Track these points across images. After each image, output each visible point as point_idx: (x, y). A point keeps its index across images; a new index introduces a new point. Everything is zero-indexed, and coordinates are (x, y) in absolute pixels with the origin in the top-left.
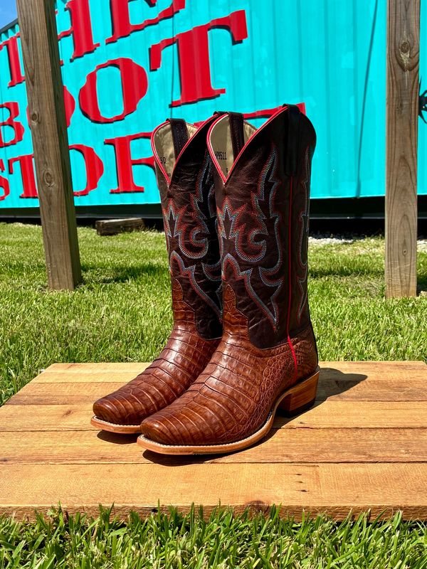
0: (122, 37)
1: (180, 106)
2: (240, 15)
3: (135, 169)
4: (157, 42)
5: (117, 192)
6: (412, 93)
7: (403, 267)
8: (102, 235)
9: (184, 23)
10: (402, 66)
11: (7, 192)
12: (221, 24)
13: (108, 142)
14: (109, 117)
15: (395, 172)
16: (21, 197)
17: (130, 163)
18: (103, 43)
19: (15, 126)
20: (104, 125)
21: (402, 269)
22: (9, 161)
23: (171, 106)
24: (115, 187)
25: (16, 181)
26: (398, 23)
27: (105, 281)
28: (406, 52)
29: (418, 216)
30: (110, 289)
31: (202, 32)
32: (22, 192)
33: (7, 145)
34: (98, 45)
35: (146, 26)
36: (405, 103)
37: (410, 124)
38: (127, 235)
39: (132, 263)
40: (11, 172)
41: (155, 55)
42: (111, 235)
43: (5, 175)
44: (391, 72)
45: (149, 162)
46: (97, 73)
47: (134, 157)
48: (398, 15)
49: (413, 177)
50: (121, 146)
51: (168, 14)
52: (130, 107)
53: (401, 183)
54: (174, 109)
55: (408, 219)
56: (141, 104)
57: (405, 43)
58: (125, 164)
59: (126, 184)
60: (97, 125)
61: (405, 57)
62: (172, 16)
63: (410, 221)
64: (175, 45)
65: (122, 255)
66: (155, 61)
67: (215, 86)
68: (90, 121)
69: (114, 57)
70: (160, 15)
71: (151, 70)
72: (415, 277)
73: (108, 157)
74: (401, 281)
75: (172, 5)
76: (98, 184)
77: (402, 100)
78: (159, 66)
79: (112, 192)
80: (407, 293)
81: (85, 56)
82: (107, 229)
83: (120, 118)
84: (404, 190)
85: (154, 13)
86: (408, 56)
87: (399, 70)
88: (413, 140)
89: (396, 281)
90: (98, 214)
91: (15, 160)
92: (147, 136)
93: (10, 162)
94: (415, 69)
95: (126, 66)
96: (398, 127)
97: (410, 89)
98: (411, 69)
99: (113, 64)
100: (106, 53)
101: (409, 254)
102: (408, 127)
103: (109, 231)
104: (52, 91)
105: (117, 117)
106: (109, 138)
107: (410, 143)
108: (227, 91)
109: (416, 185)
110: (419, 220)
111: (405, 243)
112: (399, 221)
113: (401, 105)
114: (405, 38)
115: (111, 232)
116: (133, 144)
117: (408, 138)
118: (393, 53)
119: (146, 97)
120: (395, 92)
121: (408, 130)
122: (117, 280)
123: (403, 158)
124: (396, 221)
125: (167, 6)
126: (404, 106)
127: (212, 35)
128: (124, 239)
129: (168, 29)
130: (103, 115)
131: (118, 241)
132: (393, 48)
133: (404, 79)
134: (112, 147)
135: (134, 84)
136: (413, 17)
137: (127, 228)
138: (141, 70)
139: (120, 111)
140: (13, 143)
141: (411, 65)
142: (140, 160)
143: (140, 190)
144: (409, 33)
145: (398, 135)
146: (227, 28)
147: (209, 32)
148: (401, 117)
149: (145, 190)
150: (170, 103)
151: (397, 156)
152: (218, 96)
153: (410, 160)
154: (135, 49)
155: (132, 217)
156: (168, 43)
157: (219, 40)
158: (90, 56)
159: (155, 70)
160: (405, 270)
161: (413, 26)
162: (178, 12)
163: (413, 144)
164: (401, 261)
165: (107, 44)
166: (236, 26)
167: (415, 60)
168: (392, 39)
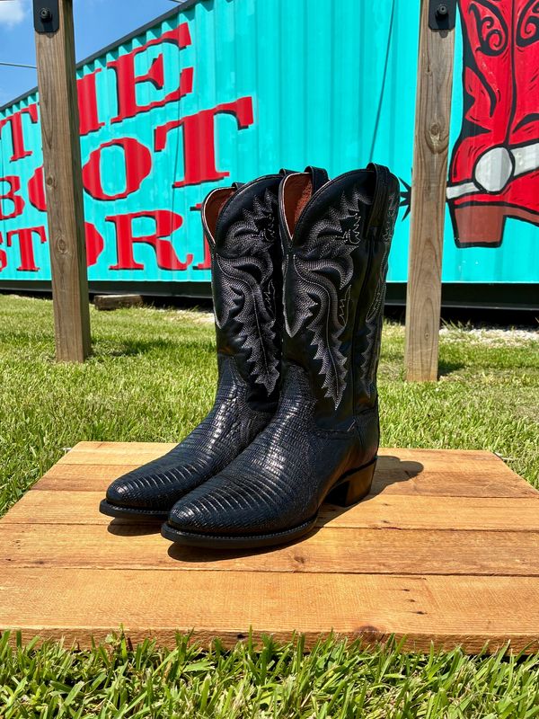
0: (127, 118)
1: (183, 186)
2: (248, 101)
3: (135, 246)
4: (163, 124)
5: (116, 268)
6: (440, 176)
7: (425, 351)
8: (100, 310)
9: (189, 107)
10: (431, 148)
11: (4, 264)
12: (227, 109)
13: (110, 219)
14: (111, 195)
15: (420, 254)
16: (18, 270)
17: (131, 241)
18: (108, 122)
19: (15, 199)
20: (106, 202)
21: (424, 353)
22: (7, 234)
23: (174, 187)
24: (115, 264)
25: (14, 254)
26: (429, 105)
27: (114, 354)
28: (436, 134)
29: (442, 304)
30: (122, 363)
31: (208, 116)
32: (19, 265)
33: (6, 218)
34: (103, 124)
35: (152, 108)
36: (433, 185)
37: (437, 207)
38: (125, 311)
39: (139, 337)
40: (9, 244)
41: (160, 137)
42: (109, 310)
43: (3, 247)
44: (420, 155)
45: (150, 241)
46: (101, 151)
47: (135, 235)
48: (430, 97)
49: (438, 260)
50: (123, 223)
51: (175, 97)
52: (133, 185)
53: (426, 266)
54: (176, 189)
55: (431, 303)
56: (144, 183)
57: (435, 126)
58: (125, 241)
59: (126, 261)
60: (99, 202)
61: (435, 140)
62: (179, 99)
63: (434, 305)
64: (181, 128)
65: (128, 329)
66: (160, 142)
67: (219, 168)
68: (91, 198)
69: (119, 136)
70: (167, 97)
71: (156, 151)
72: (436, 362)
73: (108, 234)
74: (422, 366)
75: (179, 89)
76: (97, 260)
77: (430, 183)
78: (164, 147)
79: (111, 268)
80: (428, 377)
81: (90, 134)
82: (106, 304)
83: (122, 196)
84: (429, 273)
85: (161, 96)
86: (438, 138)
87: (428, 152)
88: (440, 223)
89: (417, 365)
90: (96, 290)
91: (14, 232)
92: (148, 215)
93: (9, 235)
94: (444, 153)
95: (130, 146)
96: (425, 210)
97: (439, 172)
98: (440, 152)
99: (118, 143)
100: (111, 132)
101: (431, 339)
102: (435, 210)
103: (107, 306)
104: (70, 155)
105: (119, 195)
106: (111, 215)
107: (436, 226)
108: (230, 174)
109: (441, 268)
110: (442, 308)
111: (427, 327)
112: (423, 304)
113: (429, 188)
114: (435, 121)
115: (109, 307)
116: (134, 221)
117: (435, 221)
118: (423, 135)
119: (150, 177)
120: (424, 174)
121: (435, 213)
122: (128, 353)
123: (429, 241)
124: (419, 305)
125: (174, 90)
126: (432, 189)
127: (217, 119)
128: (123, 315)
129: (175, 112)
130: (105, 192)
131: (117, 316)
132: (423, 130)
133: (433, 161)
134: (113, 224)
135: (138, 163)
136: (444, 100)
137: (125, 304)
138: (145, 151)
139: (123, 189)
140: (13, 216)
141: (441, 148)
142: (141, 238)
143: (139, 267)
144: (440, 115)
145: (424, 217)
146: (234, 114)
147: (215, 117)
148: (428, 200)
149: (145, 268)
150: (172, 183)
151: (423, 238)
152: (222, 178)
153: (435, 243)
154: (140, 129)
155: (130, 293)
156: (174, 125)
157: (224, 126)
158: (95, 134)
159: (160, 151)
160: (427, 354)
161: (445, 109)
162: (185, 95)
163: (440, 227)
164: (423, 345)
165: (112, 123)
166: (243, 112)
167: (444, 143)
168: (421, 121)
